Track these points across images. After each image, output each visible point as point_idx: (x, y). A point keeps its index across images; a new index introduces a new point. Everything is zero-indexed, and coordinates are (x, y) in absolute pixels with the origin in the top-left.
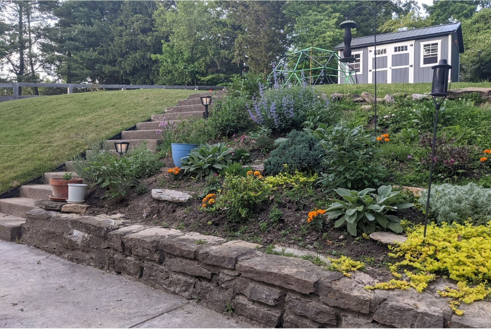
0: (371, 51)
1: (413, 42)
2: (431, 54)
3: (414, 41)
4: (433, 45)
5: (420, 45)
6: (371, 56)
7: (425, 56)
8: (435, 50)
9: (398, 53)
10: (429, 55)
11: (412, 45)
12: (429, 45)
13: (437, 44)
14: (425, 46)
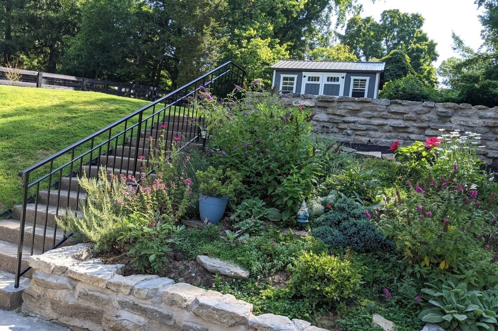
0: (305, 77)
1: (344, 75)
2: (359, 88)
3: (346, 74)
4: (361, 80)
5: (350, 79)
6: (305, 81)
7: (353, 90)
8: (363, 86)
9: (330, 83)
10: (358, 90)
11: (343, 78)
12: (358, 80)
13: (365, 80)
14: (355, 80)
